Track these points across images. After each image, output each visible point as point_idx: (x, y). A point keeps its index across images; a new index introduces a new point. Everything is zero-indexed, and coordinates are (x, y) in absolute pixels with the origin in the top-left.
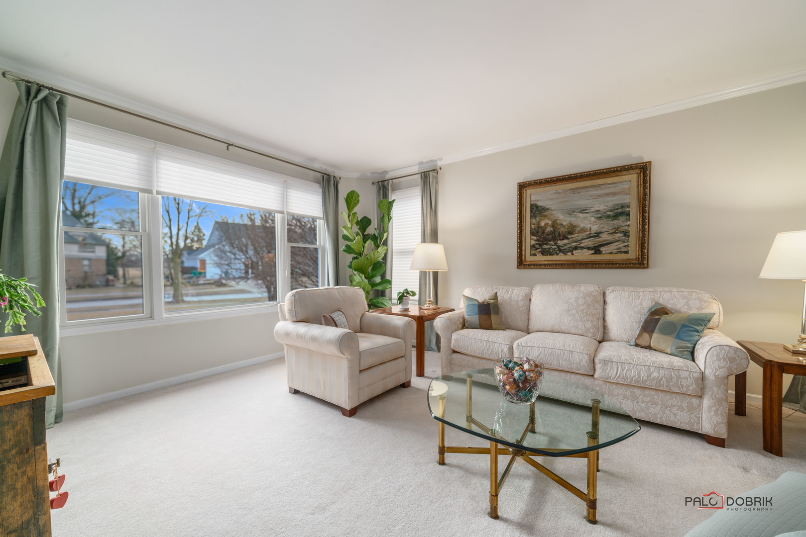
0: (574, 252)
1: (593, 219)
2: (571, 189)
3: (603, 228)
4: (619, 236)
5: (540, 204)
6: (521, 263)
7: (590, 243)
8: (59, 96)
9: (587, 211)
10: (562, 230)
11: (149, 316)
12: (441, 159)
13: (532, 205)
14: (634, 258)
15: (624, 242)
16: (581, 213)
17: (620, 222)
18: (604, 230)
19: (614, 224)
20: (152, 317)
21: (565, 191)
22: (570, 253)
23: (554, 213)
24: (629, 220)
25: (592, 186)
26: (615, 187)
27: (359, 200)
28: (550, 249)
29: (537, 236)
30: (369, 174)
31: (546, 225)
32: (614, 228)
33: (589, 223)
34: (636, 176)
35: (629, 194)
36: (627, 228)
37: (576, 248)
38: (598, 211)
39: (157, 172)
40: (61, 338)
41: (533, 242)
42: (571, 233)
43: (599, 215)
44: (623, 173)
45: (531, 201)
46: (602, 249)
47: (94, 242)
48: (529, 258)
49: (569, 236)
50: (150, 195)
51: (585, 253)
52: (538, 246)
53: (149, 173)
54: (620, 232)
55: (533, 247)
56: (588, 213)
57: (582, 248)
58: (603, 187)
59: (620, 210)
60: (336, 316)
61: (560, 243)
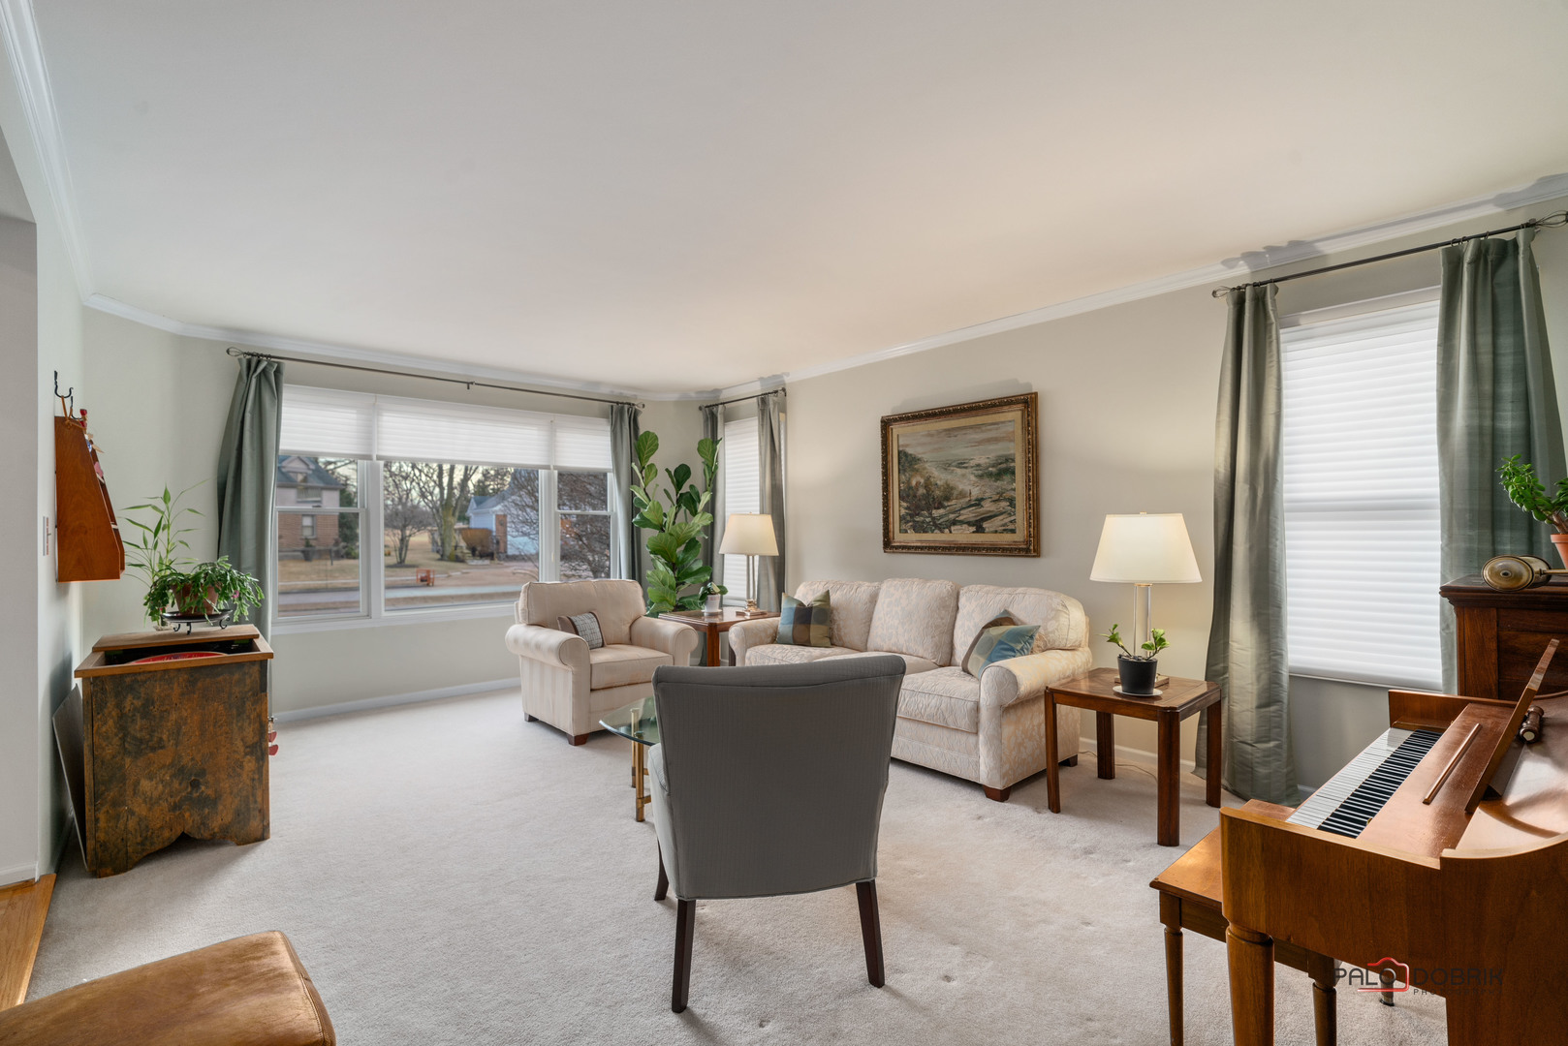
0: (953, 528)
1: (973, 478)
2: (946, 430)
3: (985, 492)
4: (1004, 504)
5: (910, 451)
6: (888, 544)
7: (971, 515)
8: (276, 365)
9: (965, 465)
10: (937, 493)
11: (366, 614)
12: (788, 374)
13: (899, 452)
14: (1022, 540)
15: (1010, 515)
16: (959, 467)
17: (1004, 483)
18: (987, 495)
19: (998, 487)
20: (369, 616)
21: (939, 432)
22: (947, 530)
23: (927, 465)
24: (1014, 481)
25: (971, 427)
26: (997, 429)
27: (657, 445)
28: (923, 522)
29: (907, 502)
30: (693, 395)
31: (918, 483)
32: (998, 493)
33: (968, 484)
34: (1020, 413)
35: (1013, 441)
36: (1012, 493)
37: (954, 522)
38: (978, 465)
39: (378, 432)
40: (272, 636)
41: (903, 511)
42: (948, 498)
43: (980, 472)
44: (1006, 408)
45: (898, 446)
46: (985, 525)
47: (322, 485)
48: (899, 538)
49: (946, 504)
50: (369, 462)
51: (964, 530)
52: (908, 518)
53: (369, 434)
54: (1005, 499)
55: (902, 518)
56: (966, 468)
57: (962, 522)
58: (984, 428)
59: (1004, 466)
60: (578, 620)
61: (936, 513)
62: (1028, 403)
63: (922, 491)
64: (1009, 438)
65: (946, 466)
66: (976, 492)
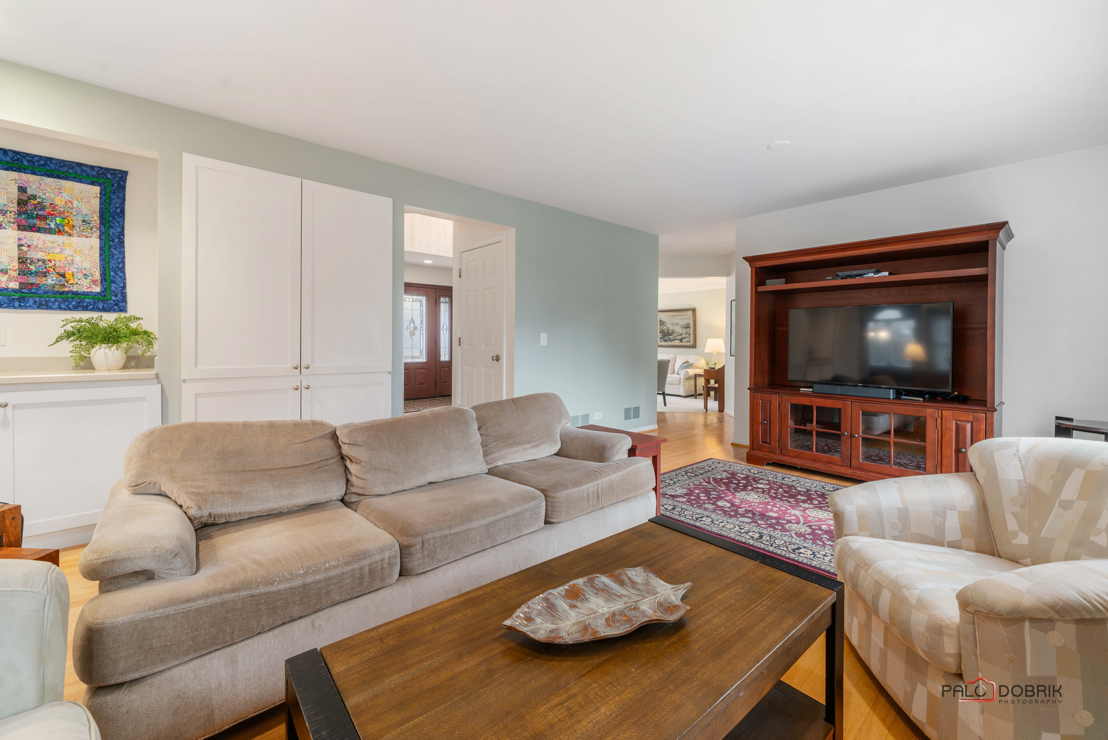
2: (672, 315)
7: (679, 338)
14: (692, 344)
15: (689, 338)
16: (676, 325)
18: (683, 333)
19: (686, 331)
22: (673, 342)
24: (690, 329)
25: (679, 315)
26: (686, 316)
28: (666, 339)
33: (678, 330)
34: (692, 312)
36: (690, 332)
37: (675, 339)
42: (673, 333)
43: (682, 327)
44: (688, 311)
46: (683, 340)
51: (677, 341)
54: (688, 334)
58: (683, 315)
59: (688, 325)
61: (670, 337)
62: (694, 310)
63: (666, 331)
64: (689, 319)
65: (673, 325)
66: (681, 332)
